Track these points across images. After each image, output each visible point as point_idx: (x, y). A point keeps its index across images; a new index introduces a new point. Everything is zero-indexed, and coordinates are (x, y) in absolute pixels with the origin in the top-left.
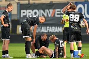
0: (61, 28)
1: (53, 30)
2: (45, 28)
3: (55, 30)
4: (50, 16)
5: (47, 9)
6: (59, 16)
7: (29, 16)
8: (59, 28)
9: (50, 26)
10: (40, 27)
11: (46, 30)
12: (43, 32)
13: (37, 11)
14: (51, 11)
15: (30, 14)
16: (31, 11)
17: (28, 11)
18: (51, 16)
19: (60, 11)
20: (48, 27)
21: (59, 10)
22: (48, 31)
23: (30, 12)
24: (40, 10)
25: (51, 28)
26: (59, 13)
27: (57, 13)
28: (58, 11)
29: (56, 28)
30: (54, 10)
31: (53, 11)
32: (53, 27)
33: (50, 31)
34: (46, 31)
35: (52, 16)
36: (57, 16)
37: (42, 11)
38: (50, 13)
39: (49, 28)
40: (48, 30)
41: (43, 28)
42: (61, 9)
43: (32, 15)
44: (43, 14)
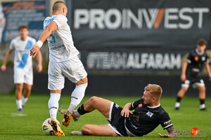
0: (179, 57)
1: (159, 62)
2: (137, 56)
3: (162, 63)
4: (150, 25)
5: (142, 7)
6: (174, 26)
7: (96, 25)
8: (173, 57)
9: (149, 53)
10: (125, 55)
11: (140, 62)
12: (131, 68)
13: (116, 12)
14: (154, 13)
15: (99, 21)
16: (100, 12)
18: (153, 26)
19: (177, 14)
20: (144, 56)
21: (175, 10)
22: (146, 65)
23: (97, 16)
24: (124, 11)
25: (151, 57)
26: (175, 17)
27: (168, 17)
28: (171, 14)
29: (167, 57)
30: (162, 11)
32: (159, 56)
33: (151, 64)
34: (138, 66)
35: (157, 26)
36: (168, 26)
37: (130, 14)
38: (150, 18)
39: (148, 58)
40: (144, 61)
41: (131, 57)
42: (180, 8)
43: (104, 22)
44: (132, 22)
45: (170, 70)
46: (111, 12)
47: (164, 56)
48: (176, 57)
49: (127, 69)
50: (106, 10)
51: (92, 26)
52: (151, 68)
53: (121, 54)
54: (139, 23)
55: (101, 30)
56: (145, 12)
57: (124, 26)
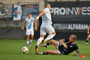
0: (87, 25)
1: (79, 27)
2: (71, 25)
3: (81, 28)
4: (76, 13)
5: (73, 7)
6: (85, 14)
7: (56, 13)
8: (85, 25)
9: (76, 24)
10: (67, 25)
11: (73, 27)
12: (69, 29)
13: (64, 9)
14: (78, 9)
15: (57, 12)
17: (55, 9)
18: (77, 14)
19: (86, 9)
20: (74, 25)
21: (85, 8)
22: (75, 28)
23: (57, 10)
24: (67, 8)
27: (83, 11)
28: (84, 9)
29: (83, 25)
30: (81, 8)
31: (79, 9)
32: (80, 25)
33: (77, 28)
34: (72, 29)
35: (79, 14)
36: (83, 14)
37: (69, 9)
39: (75, 26)
40: (74, 27)
41: (69, 25)
42: (87, 7)
43: (59, 12)
44: (70, 12)
45: (84, 30)
46: (62, 9)
47: (81, 25)
48: (86, 25)
49: (68, 30)
50: (60, 8)
51: (55, 14)
52: (77, 29)
53: (66, 24)
54: (72, 13)
55: (58, 15)
56: (74, 8)
57: (67, 14)
